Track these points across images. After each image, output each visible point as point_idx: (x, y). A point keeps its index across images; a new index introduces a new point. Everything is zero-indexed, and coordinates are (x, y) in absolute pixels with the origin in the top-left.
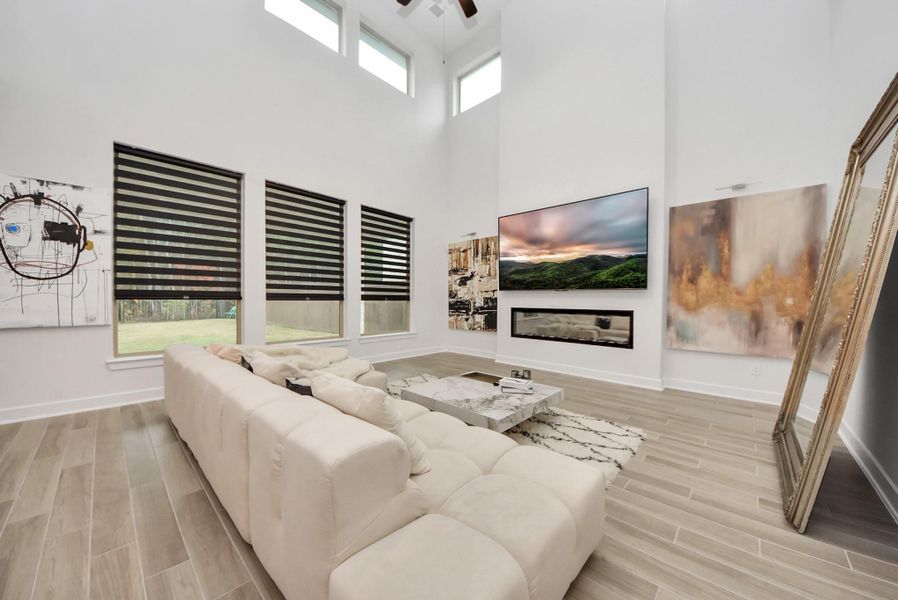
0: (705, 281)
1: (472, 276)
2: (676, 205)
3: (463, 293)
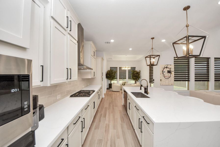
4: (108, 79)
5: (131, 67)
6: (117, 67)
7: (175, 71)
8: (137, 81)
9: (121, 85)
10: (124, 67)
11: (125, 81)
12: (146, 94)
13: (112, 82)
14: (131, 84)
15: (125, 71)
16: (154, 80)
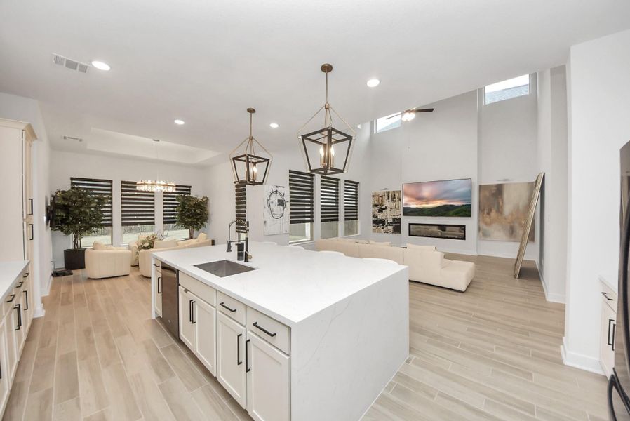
0: (493, 214)
1: (386, 208)
2: (482, 184)
3: (380, 216)
4: (62, 229)
5: (177, 186)
6: (111, 181)
7: (291, 201)
8: (198, 229)
9: (135, 250)
10: (149, 182)
11: (150, 234)
12: (242, 262)
13: (86, 242)
14: (176, 243)
15: (150, 196)
16: (248, 222)
